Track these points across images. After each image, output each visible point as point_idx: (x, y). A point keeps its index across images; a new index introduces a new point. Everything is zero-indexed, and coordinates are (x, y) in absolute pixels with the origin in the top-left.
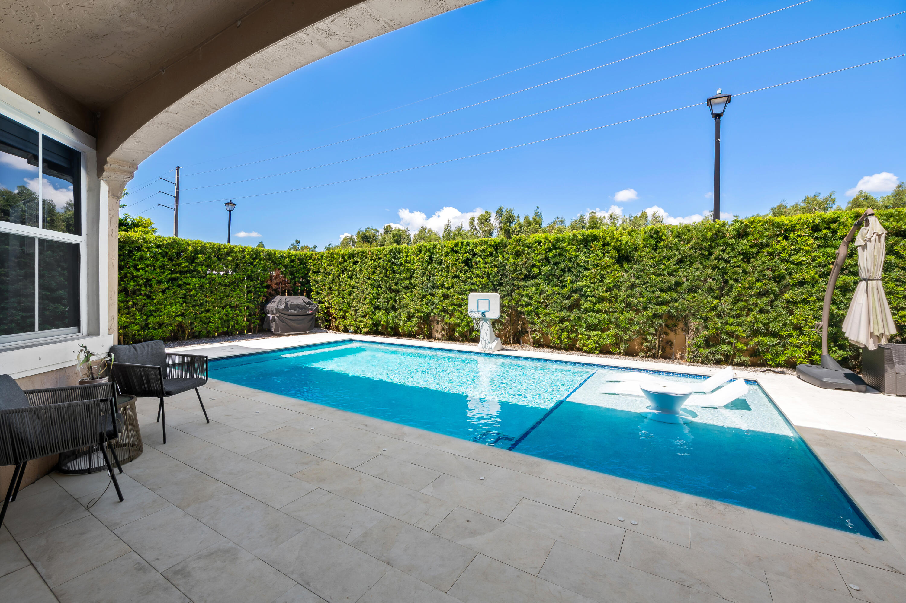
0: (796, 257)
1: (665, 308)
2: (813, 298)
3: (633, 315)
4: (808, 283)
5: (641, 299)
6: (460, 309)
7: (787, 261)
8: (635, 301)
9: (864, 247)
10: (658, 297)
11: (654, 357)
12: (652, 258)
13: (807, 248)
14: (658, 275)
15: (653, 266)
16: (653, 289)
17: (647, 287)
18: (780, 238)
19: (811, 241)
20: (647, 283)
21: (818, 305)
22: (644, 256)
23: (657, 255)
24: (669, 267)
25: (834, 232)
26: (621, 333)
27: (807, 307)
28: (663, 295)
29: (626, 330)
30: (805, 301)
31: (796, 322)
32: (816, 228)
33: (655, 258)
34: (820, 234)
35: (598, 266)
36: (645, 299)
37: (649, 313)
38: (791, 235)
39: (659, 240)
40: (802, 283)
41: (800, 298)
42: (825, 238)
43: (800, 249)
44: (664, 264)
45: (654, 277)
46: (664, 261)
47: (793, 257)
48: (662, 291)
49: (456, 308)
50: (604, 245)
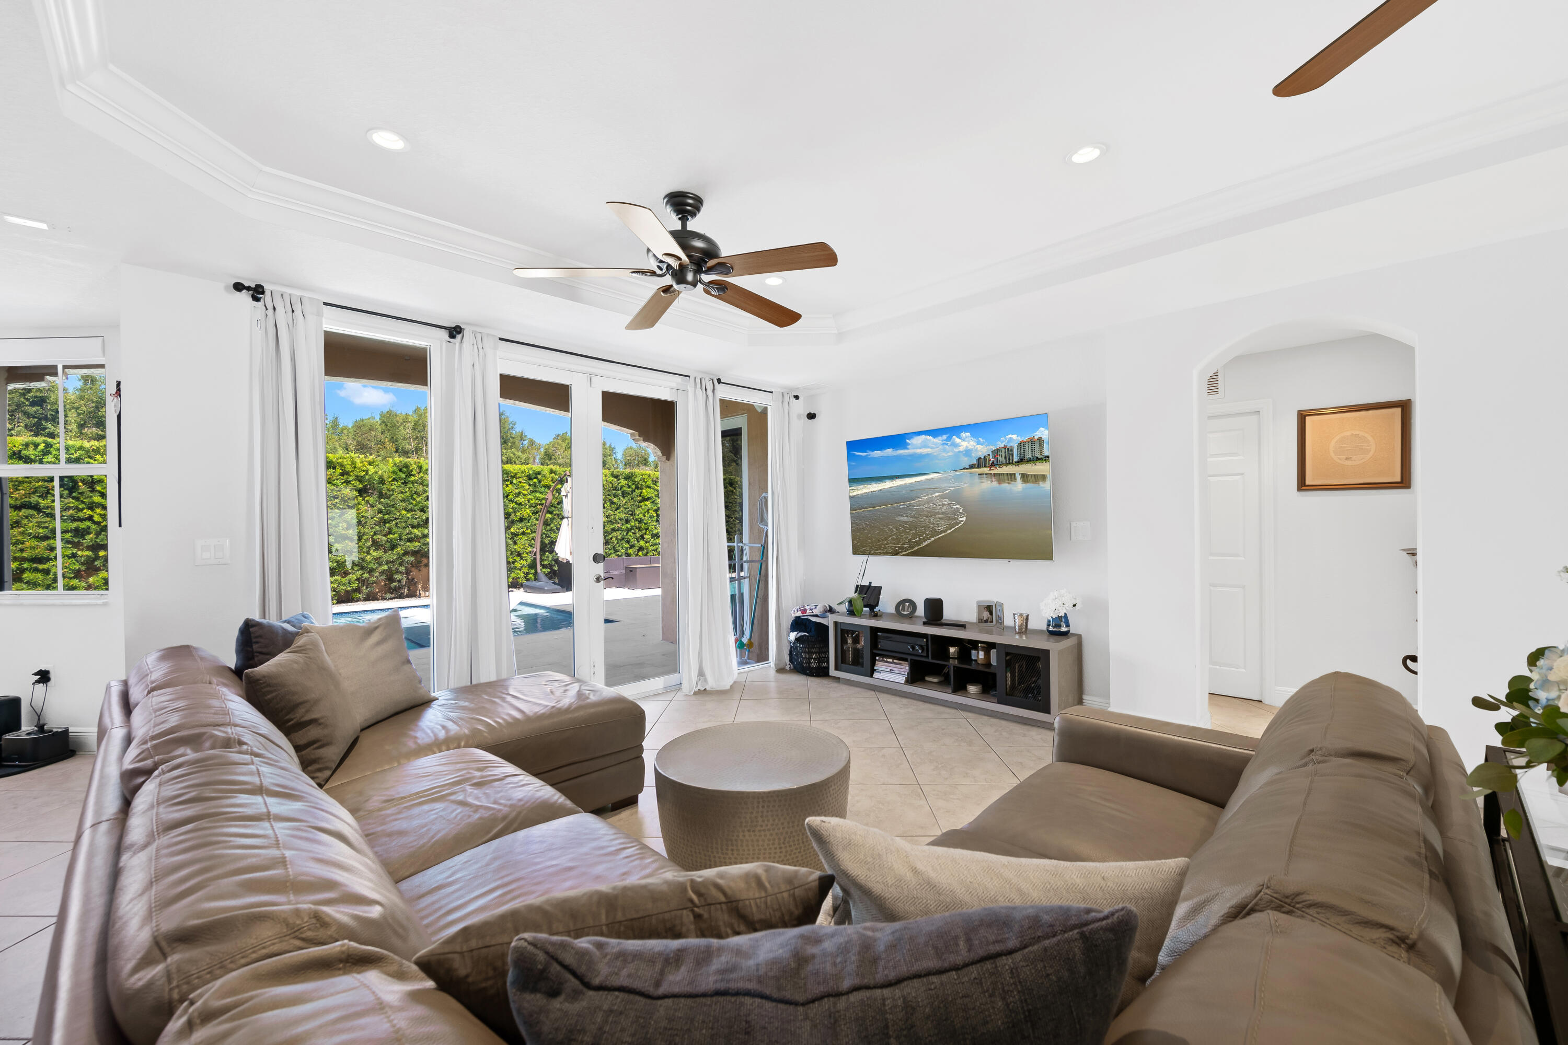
0: (518, 499)
1: (417, 544)
2: (529, 531)
3: (380, 553)
4: (526, 519)
5: (391, 536)
6: (41, 567)
7: (512, 501)
8: (384, 538)
9: (566, 496)
10: (408, 534)
11: (401, 597)
12: (402, 493)
13: (525, 492)
14: (408, 511)
15: (403, 500)
16: (404, 524)
17: (397, 524)
18: (508, 483)
19: (527, 487)
20: (398, 519)
21: (531, 536)
22: (393, 490)
23: (407, 490)
24: (419, 502)
25: (540, 482)
26: (366, 575)
27: (525, 538)
28: (416, 531)
29: (371, 571)
30: (523, 533)
31: (519, 550)
32: (530, 478)
33: (406, 492)
34: (531, 482)
35: (337, 498)
36: (396, 535)
37: (399, 550)
38: (514, 480)
39: (409, 474)
40: (521, 520)
41: (521, 531)
42: (535, 485)
43: (520, 493)
44: (414, 499)
45: (406, 512)
46: (414, 497)
47: (517, 499)
48: (413, 527)
49: (26, 565)
50: (342, 474)
